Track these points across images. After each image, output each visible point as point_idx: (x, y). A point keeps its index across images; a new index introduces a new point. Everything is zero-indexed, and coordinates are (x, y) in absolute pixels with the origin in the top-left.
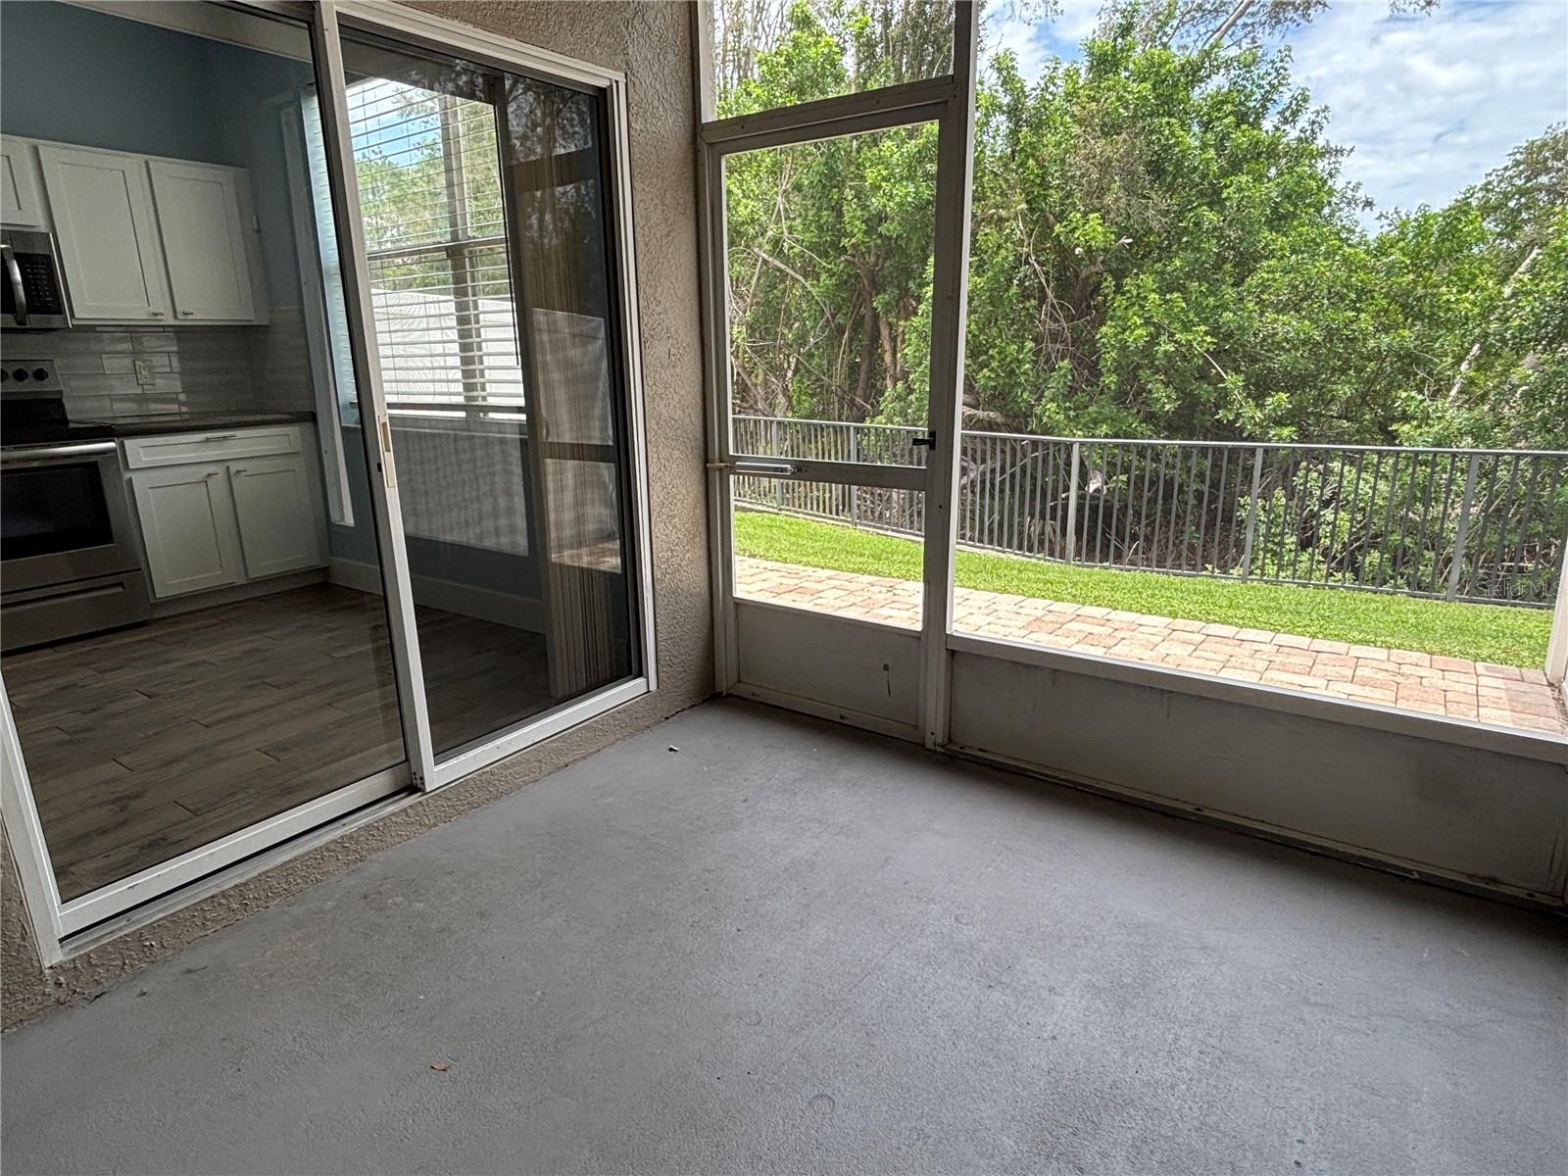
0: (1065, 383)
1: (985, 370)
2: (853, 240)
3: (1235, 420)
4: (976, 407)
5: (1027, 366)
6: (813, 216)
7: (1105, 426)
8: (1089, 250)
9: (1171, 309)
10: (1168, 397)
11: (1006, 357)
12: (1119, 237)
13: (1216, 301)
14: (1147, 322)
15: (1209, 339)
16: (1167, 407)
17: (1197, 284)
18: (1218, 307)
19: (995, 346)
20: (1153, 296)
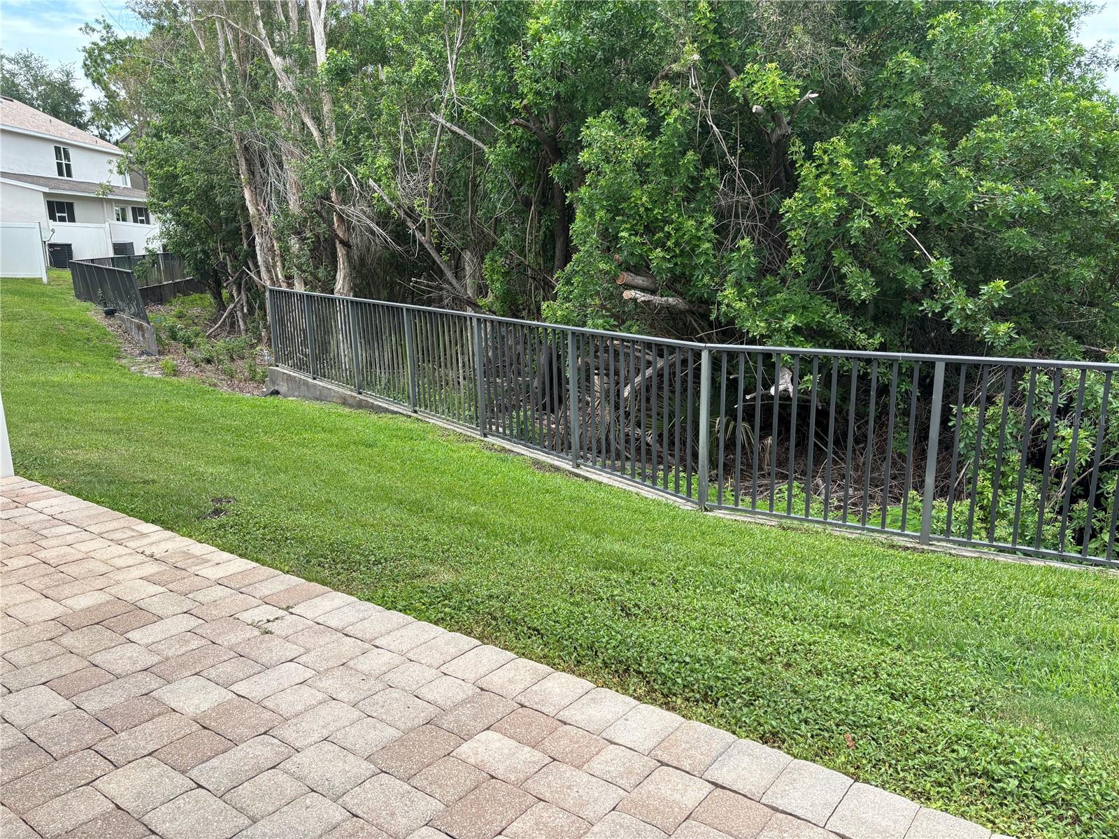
0: (748, 265)
1: (659, 250)
2: (525, 102)
3: (941, 314)
4: (653, 292)
5: (707, 245)
6: (489, 76)
7: (793, 317)
8: (769, 108)
9: (868, 177)
10: (865, 283)
11: (684, 234)
12: (804, 90)
13: (921, 167)
14: (840, 193)
15: (911, 213)
16: (864, 295)
17: (899, 147)
18: (924, 174)
19: (672, 222)
20: (846, 161)
